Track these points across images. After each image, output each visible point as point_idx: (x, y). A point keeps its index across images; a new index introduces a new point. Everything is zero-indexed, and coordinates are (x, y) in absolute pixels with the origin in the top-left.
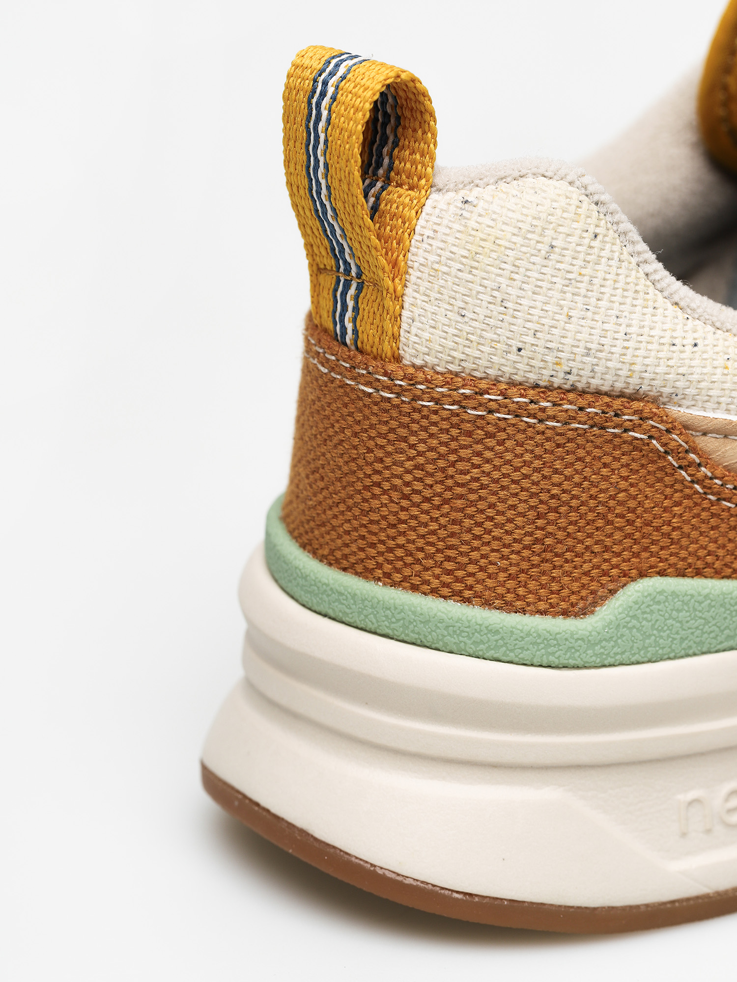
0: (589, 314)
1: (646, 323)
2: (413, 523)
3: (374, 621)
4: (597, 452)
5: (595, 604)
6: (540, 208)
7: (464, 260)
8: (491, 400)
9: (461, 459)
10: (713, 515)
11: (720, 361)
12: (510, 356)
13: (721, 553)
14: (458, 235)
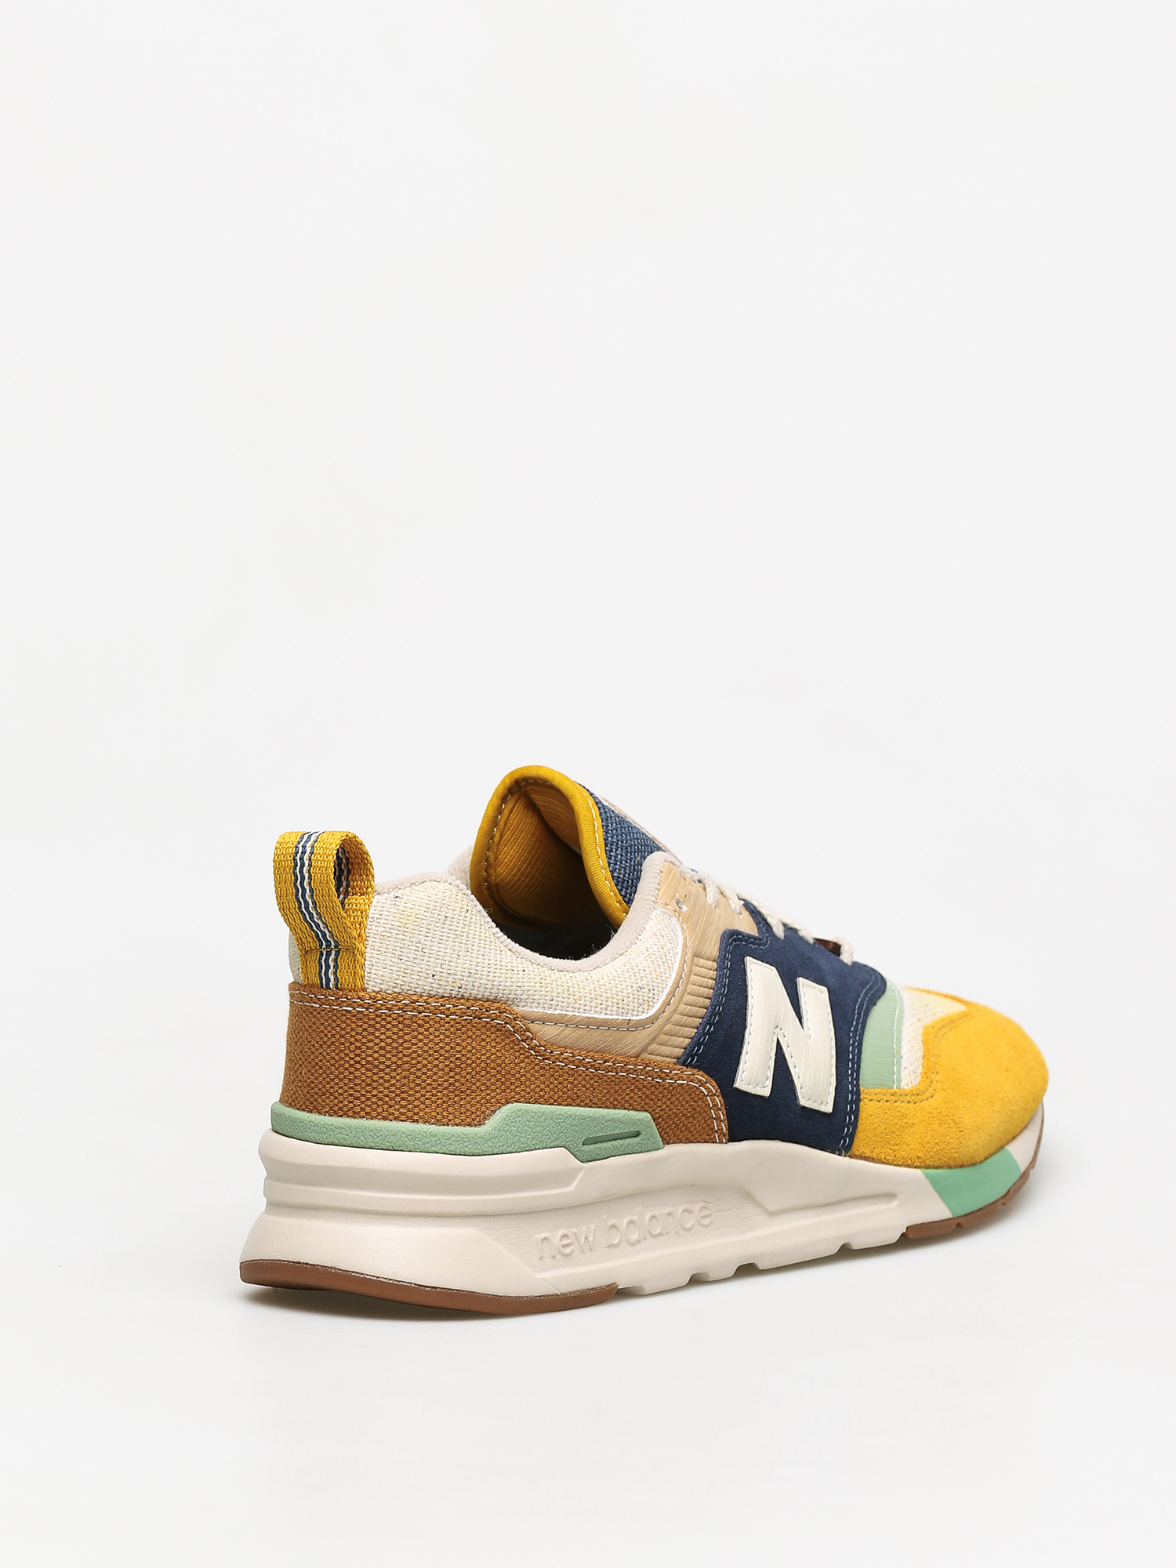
0: (469, 953)
1: (498, 959)
2: (381, 1081)
3: (364, 1140)
4: (478, 1033)
5: (485, 1119)
6: (437, 897)
7: (399, 928)
8: (420, 1006)
9: (406, 1041)
10: (541, 1068)
11: (538, 979)
12: (428, 980)
13: (547, 1090)
14: (395, 915)
